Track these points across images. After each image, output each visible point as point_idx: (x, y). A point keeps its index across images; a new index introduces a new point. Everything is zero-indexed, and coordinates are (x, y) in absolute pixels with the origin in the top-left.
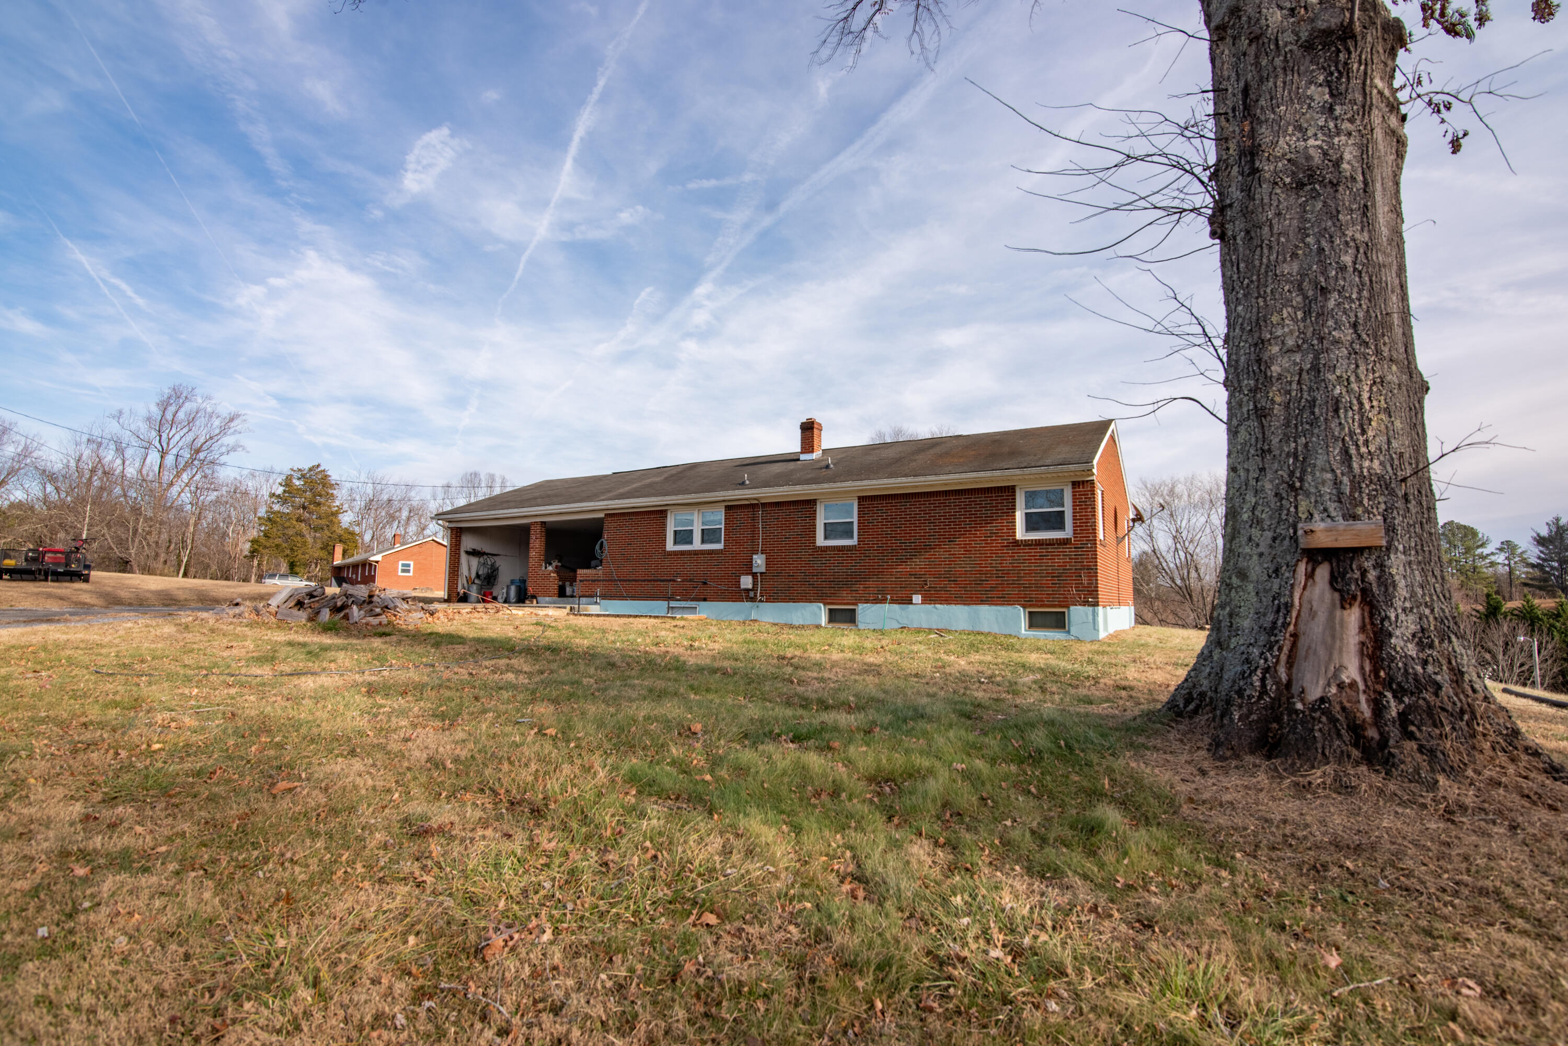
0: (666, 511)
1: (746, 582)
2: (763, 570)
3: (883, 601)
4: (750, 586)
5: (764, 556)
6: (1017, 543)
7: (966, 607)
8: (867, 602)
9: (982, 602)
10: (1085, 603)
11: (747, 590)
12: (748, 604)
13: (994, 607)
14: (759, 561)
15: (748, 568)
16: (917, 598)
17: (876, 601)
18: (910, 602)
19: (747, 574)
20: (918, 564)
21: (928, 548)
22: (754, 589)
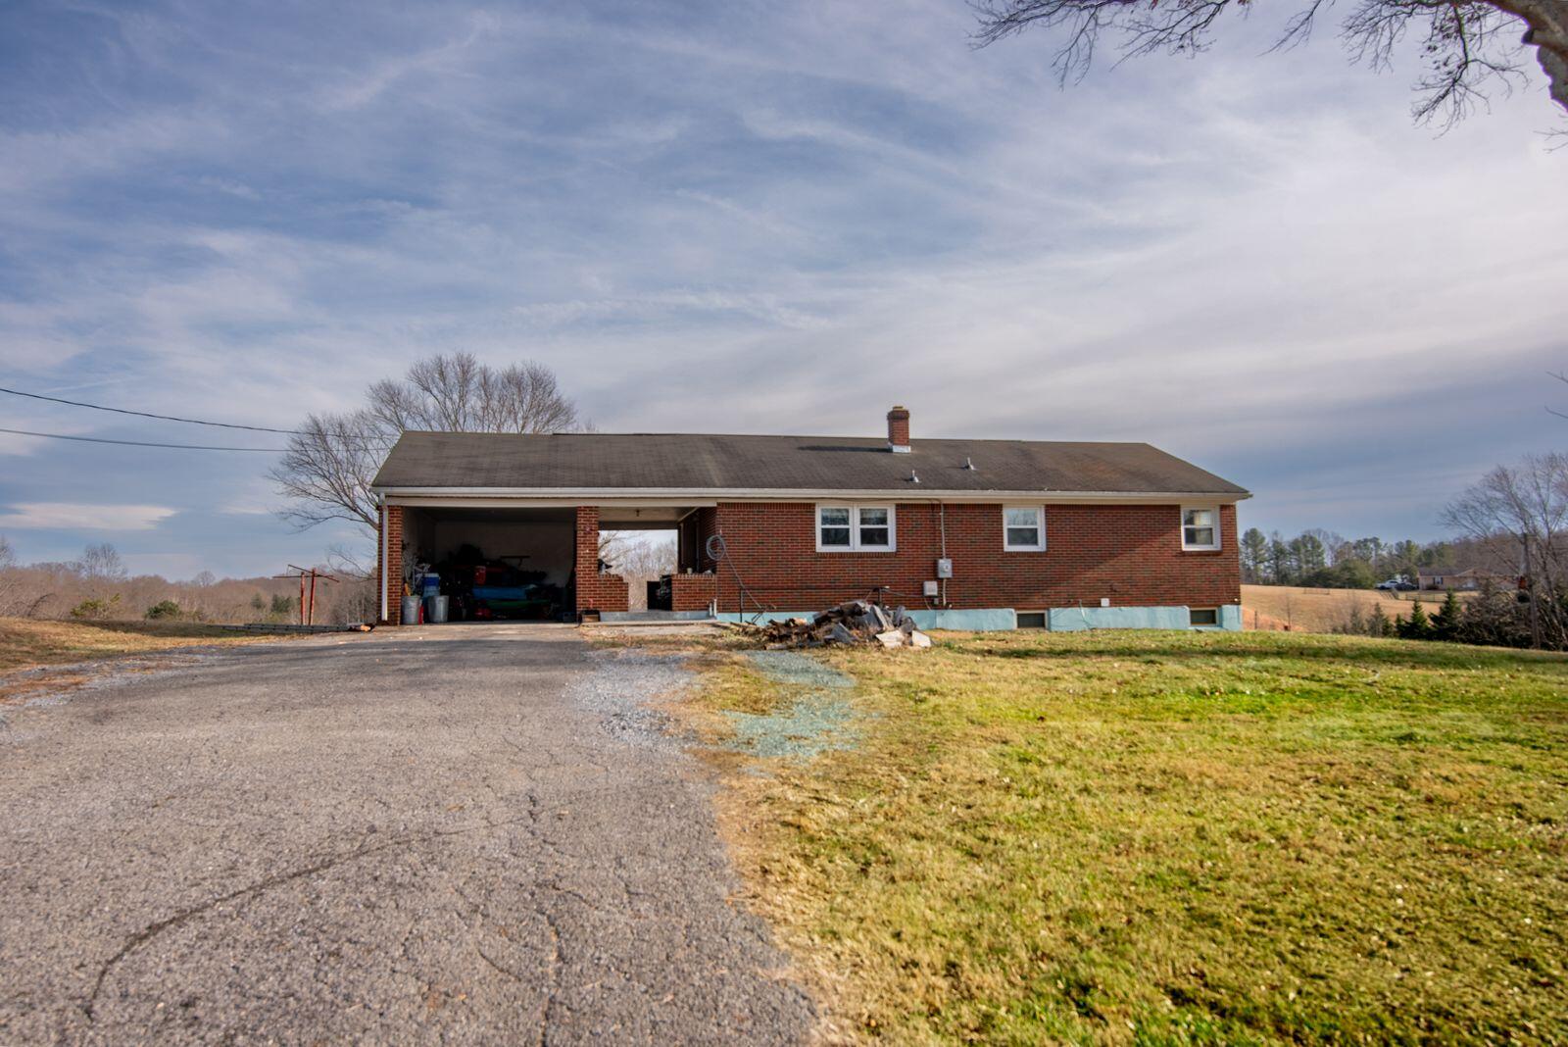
0: (814, 505)
1: (931, 588)
2: (950, 575)
3: (1075, 604)
4: (935, 593)
5: (950, 560)
6: (1184, 554)
7: (1146, 609)
8: (1059, 606)
9: (1158, 604)
10: (1233, 603)
11: (931, 598)
12: (931, 612)
13: (1167, 608)
14: (945, 566)
15: (934, 574)
16: (1105, 602)
17: (1068, 604)
18: (1099, 605)
19: (931, 580)
20: (1103, 571)
21: (1112, 556)
22: (940, 596)
